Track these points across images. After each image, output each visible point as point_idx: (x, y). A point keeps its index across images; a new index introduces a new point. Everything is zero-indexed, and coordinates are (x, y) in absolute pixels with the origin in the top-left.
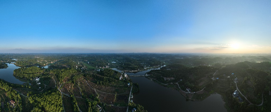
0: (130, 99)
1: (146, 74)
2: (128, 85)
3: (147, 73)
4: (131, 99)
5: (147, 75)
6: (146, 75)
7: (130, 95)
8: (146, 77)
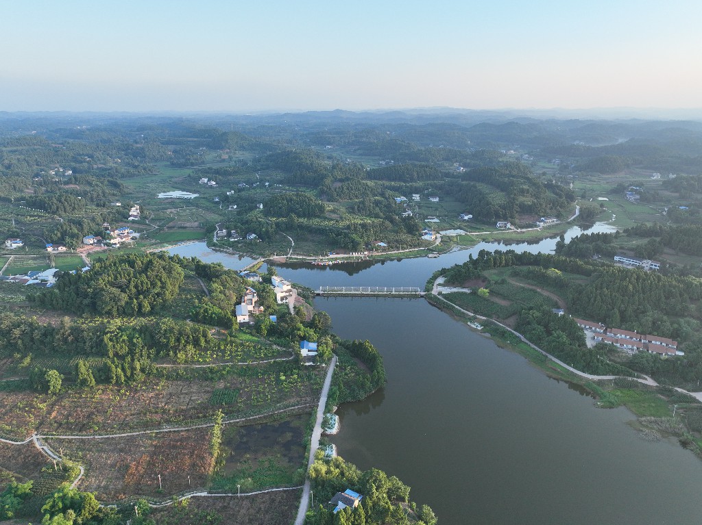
0: (321, 443)
1: (435, 277)
2: (304, 352)
3: (443, 272)
4: (325, 440)
5: (446, 290)
6: (440, 289)
7: (320, 416)
8: (434, 302)
